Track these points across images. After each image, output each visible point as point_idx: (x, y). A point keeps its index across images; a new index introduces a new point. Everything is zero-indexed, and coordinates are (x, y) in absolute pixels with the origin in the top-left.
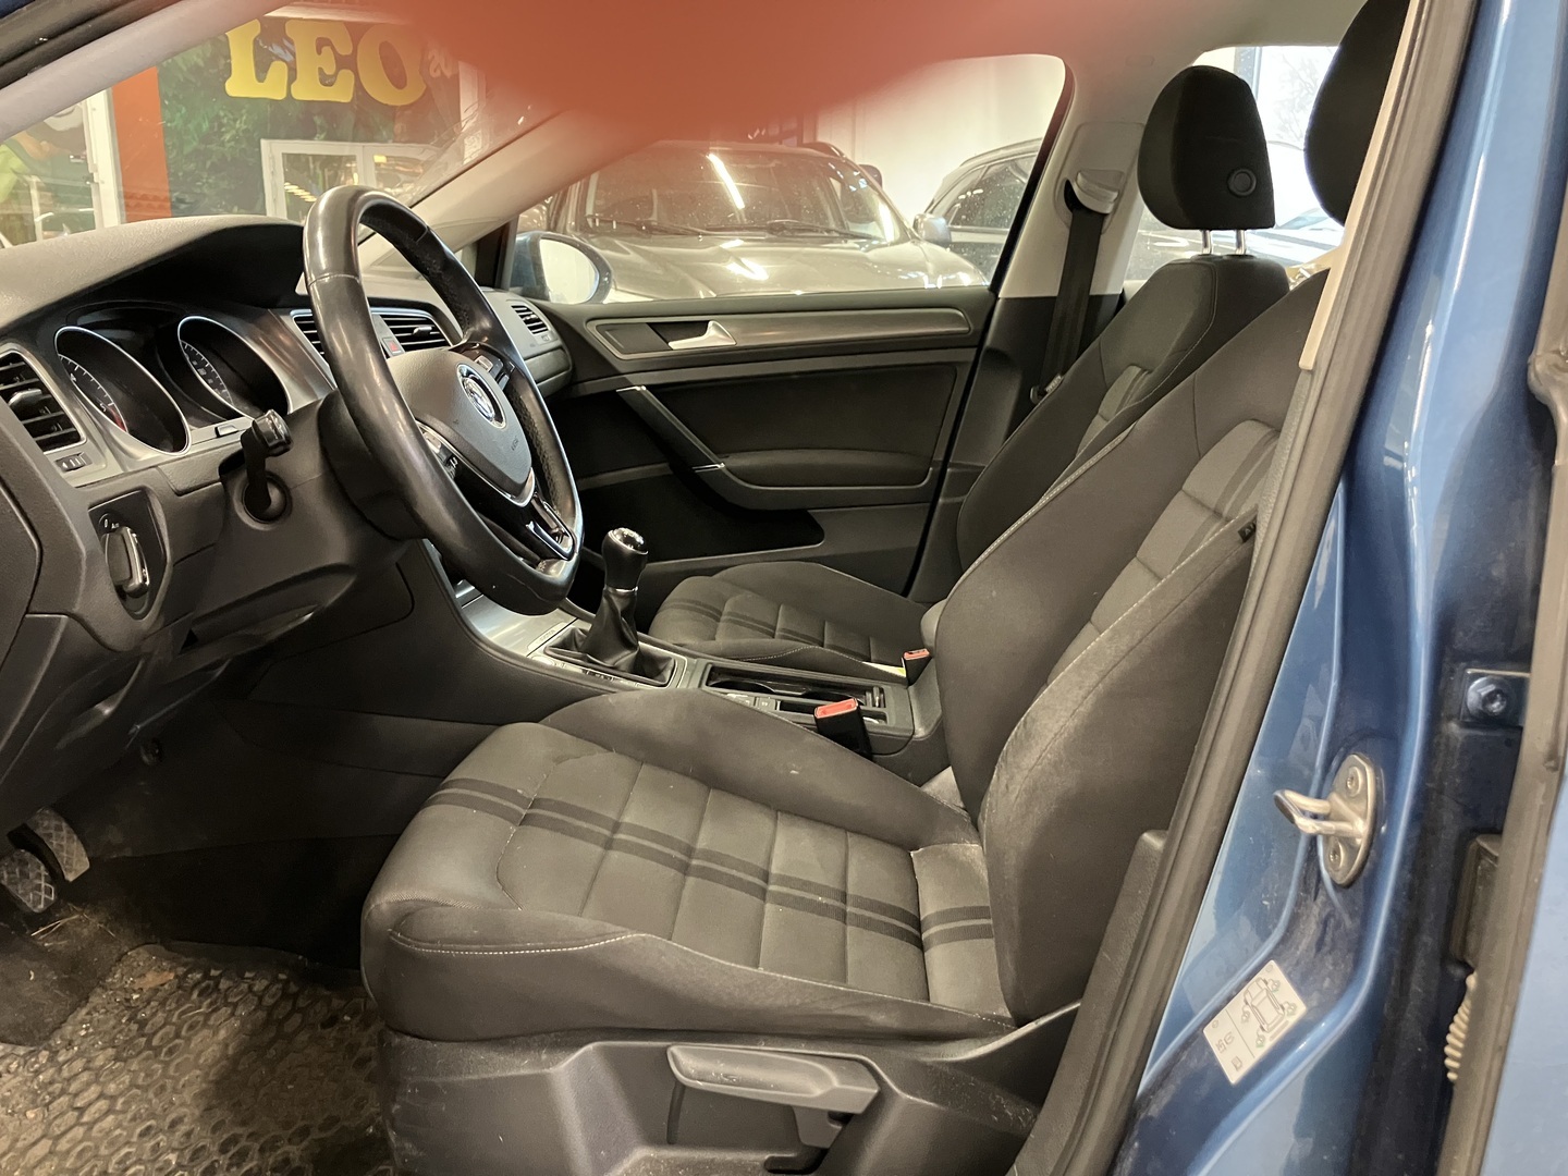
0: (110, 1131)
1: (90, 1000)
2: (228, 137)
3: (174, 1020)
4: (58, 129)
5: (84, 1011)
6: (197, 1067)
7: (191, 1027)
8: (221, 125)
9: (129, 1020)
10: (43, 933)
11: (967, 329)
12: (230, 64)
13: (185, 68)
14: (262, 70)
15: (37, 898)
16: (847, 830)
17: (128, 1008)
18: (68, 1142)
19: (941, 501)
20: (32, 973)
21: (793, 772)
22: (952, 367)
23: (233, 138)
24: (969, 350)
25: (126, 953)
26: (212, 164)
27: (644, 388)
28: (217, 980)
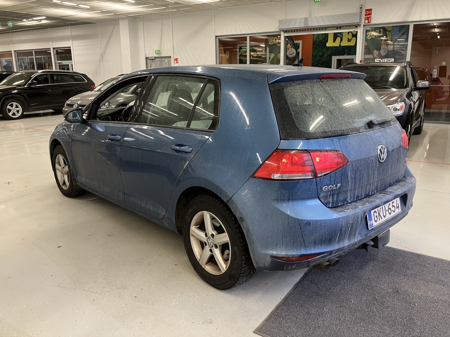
2: (325, 56)
4: (290, 57)
8: (324, 53)
12: (328, 39)
13: (318, 41)
14: (334, 40)
23: (326, 56)
26: (321, 62)
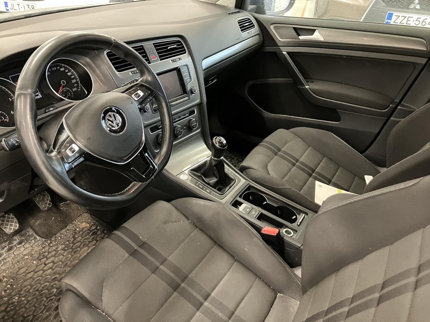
0: (47, 275)
1: (67, 227)
3: (82, 241)
5: (64, 230)
6: (78, 259)
7: (84, 245)
9: (72, 237)
10: (63, 204)
11: (425, 49)
15: (45, 206)
16: (257, 276)
17: (75, 232)
18: (37, 275)
19: (392, 118)
20: (53, 218)
21: (246, 249)
22: (415, 64)
24: (423, 59)
25: (82, 214)
27: (286, 53)
28: (98, 230)
